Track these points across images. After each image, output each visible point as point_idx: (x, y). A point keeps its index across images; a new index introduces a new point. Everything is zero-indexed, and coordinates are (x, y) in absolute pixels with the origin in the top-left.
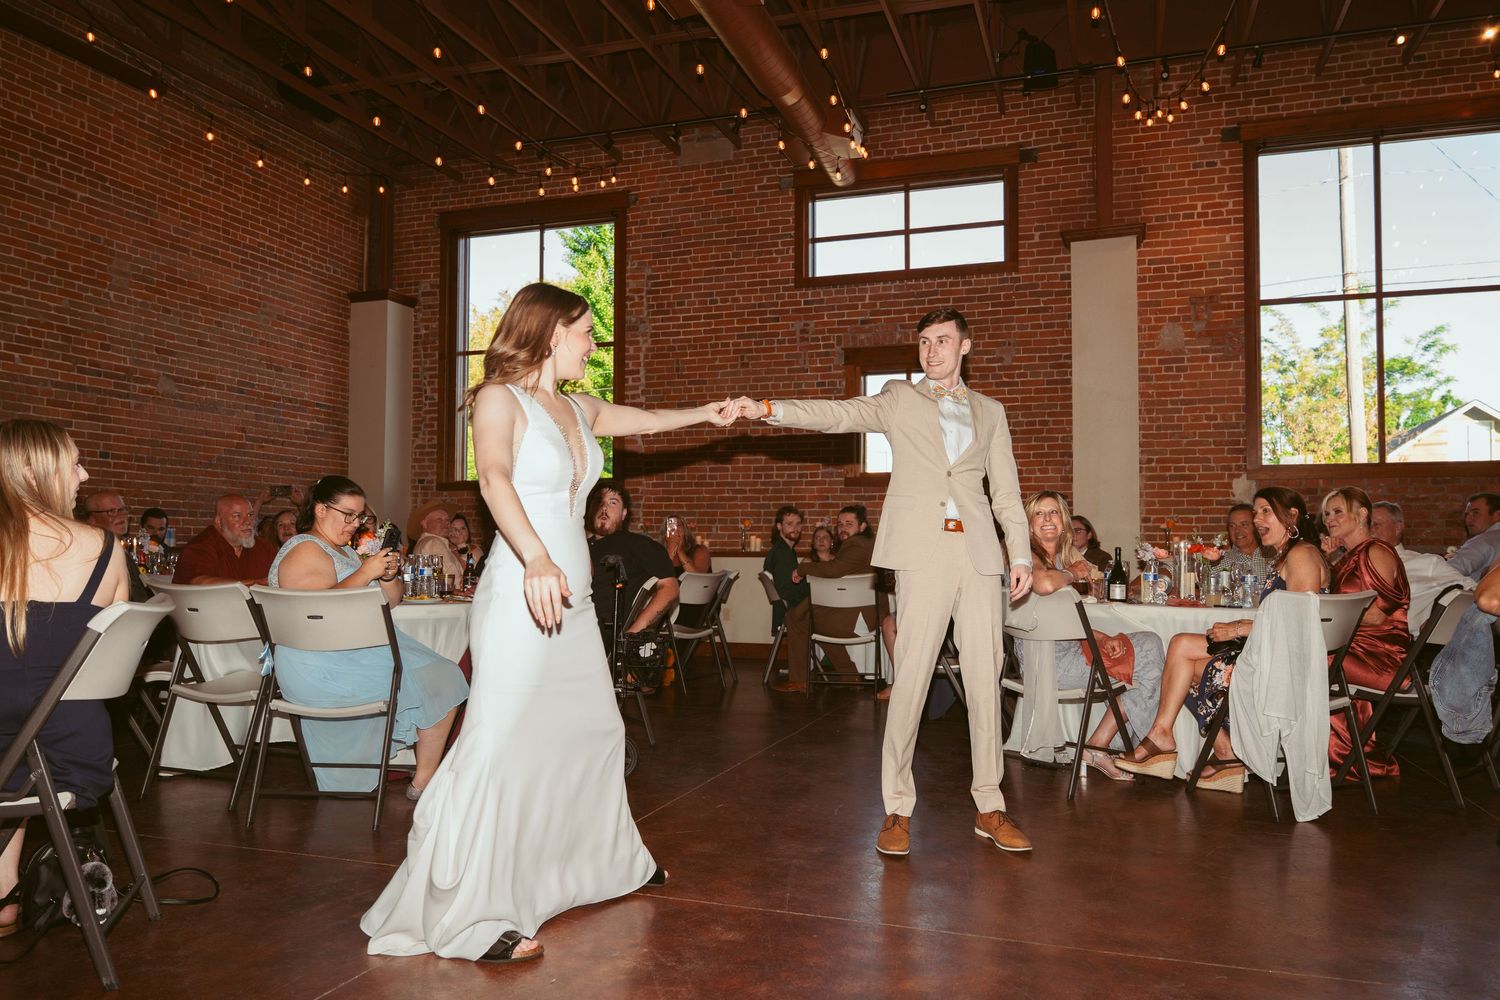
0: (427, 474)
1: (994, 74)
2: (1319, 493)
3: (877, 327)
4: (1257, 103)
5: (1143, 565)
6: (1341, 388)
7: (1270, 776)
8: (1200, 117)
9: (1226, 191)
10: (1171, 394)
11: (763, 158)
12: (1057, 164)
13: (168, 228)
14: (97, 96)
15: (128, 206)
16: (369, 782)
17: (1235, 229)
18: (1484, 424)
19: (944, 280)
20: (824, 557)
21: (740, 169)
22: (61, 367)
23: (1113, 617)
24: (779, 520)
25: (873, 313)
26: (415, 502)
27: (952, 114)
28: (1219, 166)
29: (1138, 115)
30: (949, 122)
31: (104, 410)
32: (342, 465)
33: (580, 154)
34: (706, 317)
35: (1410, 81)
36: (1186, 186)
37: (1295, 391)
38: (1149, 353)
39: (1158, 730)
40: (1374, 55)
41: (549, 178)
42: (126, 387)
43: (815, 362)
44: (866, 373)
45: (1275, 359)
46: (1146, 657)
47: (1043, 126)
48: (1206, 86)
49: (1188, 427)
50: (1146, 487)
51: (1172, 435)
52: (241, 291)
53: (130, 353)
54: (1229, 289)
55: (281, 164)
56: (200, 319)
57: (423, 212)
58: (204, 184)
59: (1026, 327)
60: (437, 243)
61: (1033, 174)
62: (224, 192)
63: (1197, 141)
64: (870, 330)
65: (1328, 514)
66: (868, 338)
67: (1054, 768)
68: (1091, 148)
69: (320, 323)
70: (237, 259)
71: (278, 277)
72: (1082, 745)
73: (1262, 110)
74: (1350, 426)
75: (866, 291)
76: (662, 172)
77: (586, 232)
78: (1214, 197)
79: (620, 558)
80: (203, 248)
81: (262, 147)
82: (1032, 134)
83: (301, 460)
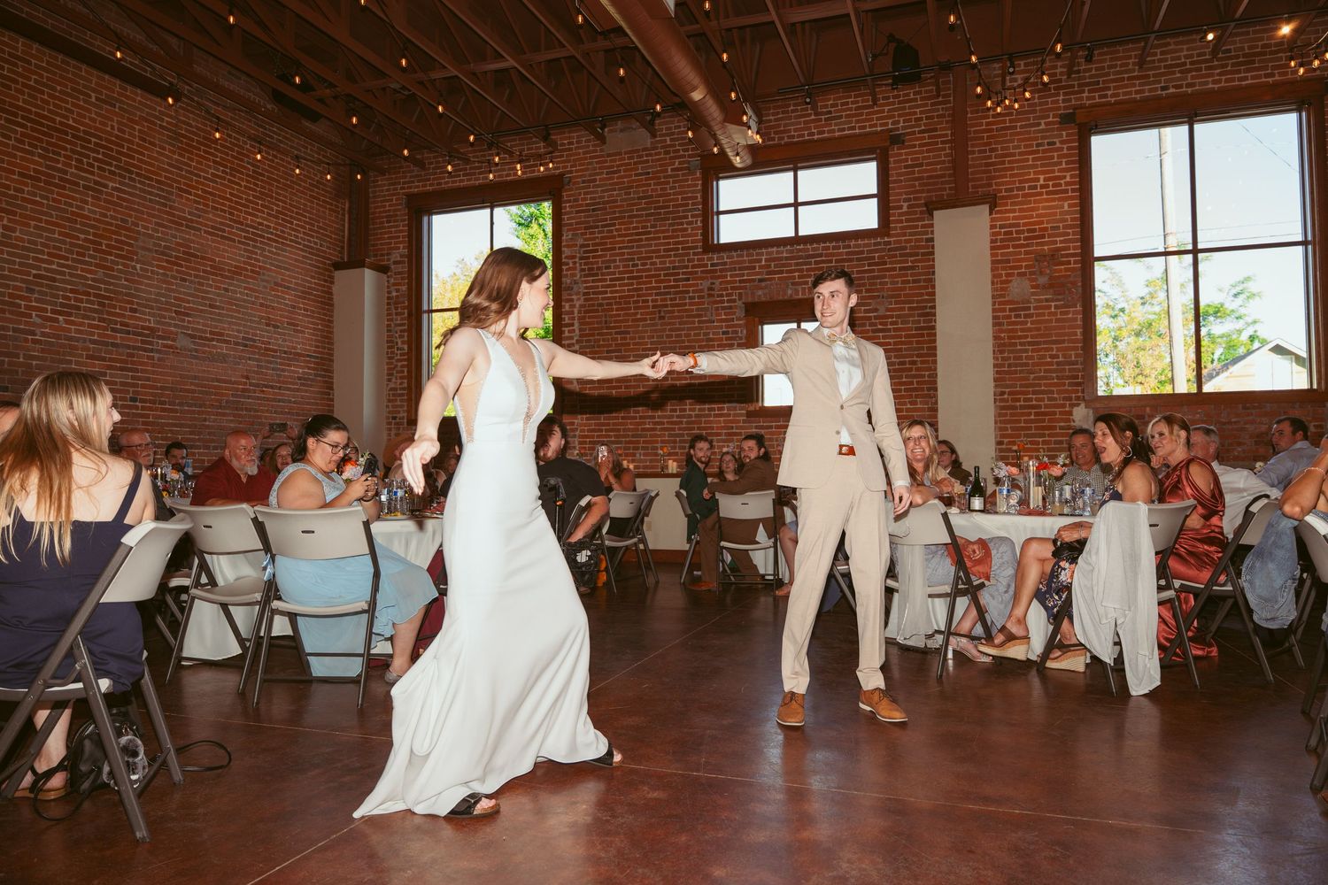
0: (399, 412)
1: (867, 71)
2: (1147, 419)
3: (771, 284)
4: (1089, 91)
5: (998, 481)
6: (1163, 330)
7: (1107, 657)
8: (1041, 104)
9: (1064, 166)
10: (1020, 337)
11: (674, 146)
12: (920, 145)
13: (184, 212)
14: (124, 103)
15: (151, 193)
16: (354, 668)
17: (1071, 198)
18: (1286, 359)
19: (828, 244)
20: (730, 477)
21: (656, 154)
22: (97, 327)
23: (974, 524)
24: (692, 447)
25: (769, 273)
26: (389, 435)
27: (832, 106)
28: (1058, 145)
29: (989, 103)
30: (830, 112)
31: (133, 363)
32: (329, 405)
33: (523, 145)
34: (629, 278)
35: (1218, 71)
36: (1030, 163)
37: (1124, 333)
38: (1000, 303)
39: (1013, 619)
40: (1188, 50)
41: (497, 165)
42: (151, 343)
43: (720, 315)
44: (763, 324)
45: (1108, 306)
46: (1002, 558)
47: (910, 114)
48: (1045, 79)
49: (1033, 364)
50: (1000, 415)
51: (1021, 372)
52: (245, 263)
53: (153, 315)
54: (1068, 248)
55: (276, 157)
56: (211, 286)
57: (394, 195)
58: (213, 174)
59: (897, 282)
60: (404, 220)
61: (901, 154)
62: (229, 180)
63: (1039, 124)
64: (766, 287)
65: (1153, 437)
66: (765, 294)
67: (925, 652)
68: (949, 132)
69: (309, 288)
70: (240, 236)
71: (274, 250)
72: (949, 633)
73: (1094, 98)
74: (1172, 362)
75: (762, 254)
76: (591, 158)
77: (528, 209)
78: (1053, 171)
79: (559, 480)
80: (213, 227)
81: (260, 143)
82: (899, 121)
83: (294, 402)
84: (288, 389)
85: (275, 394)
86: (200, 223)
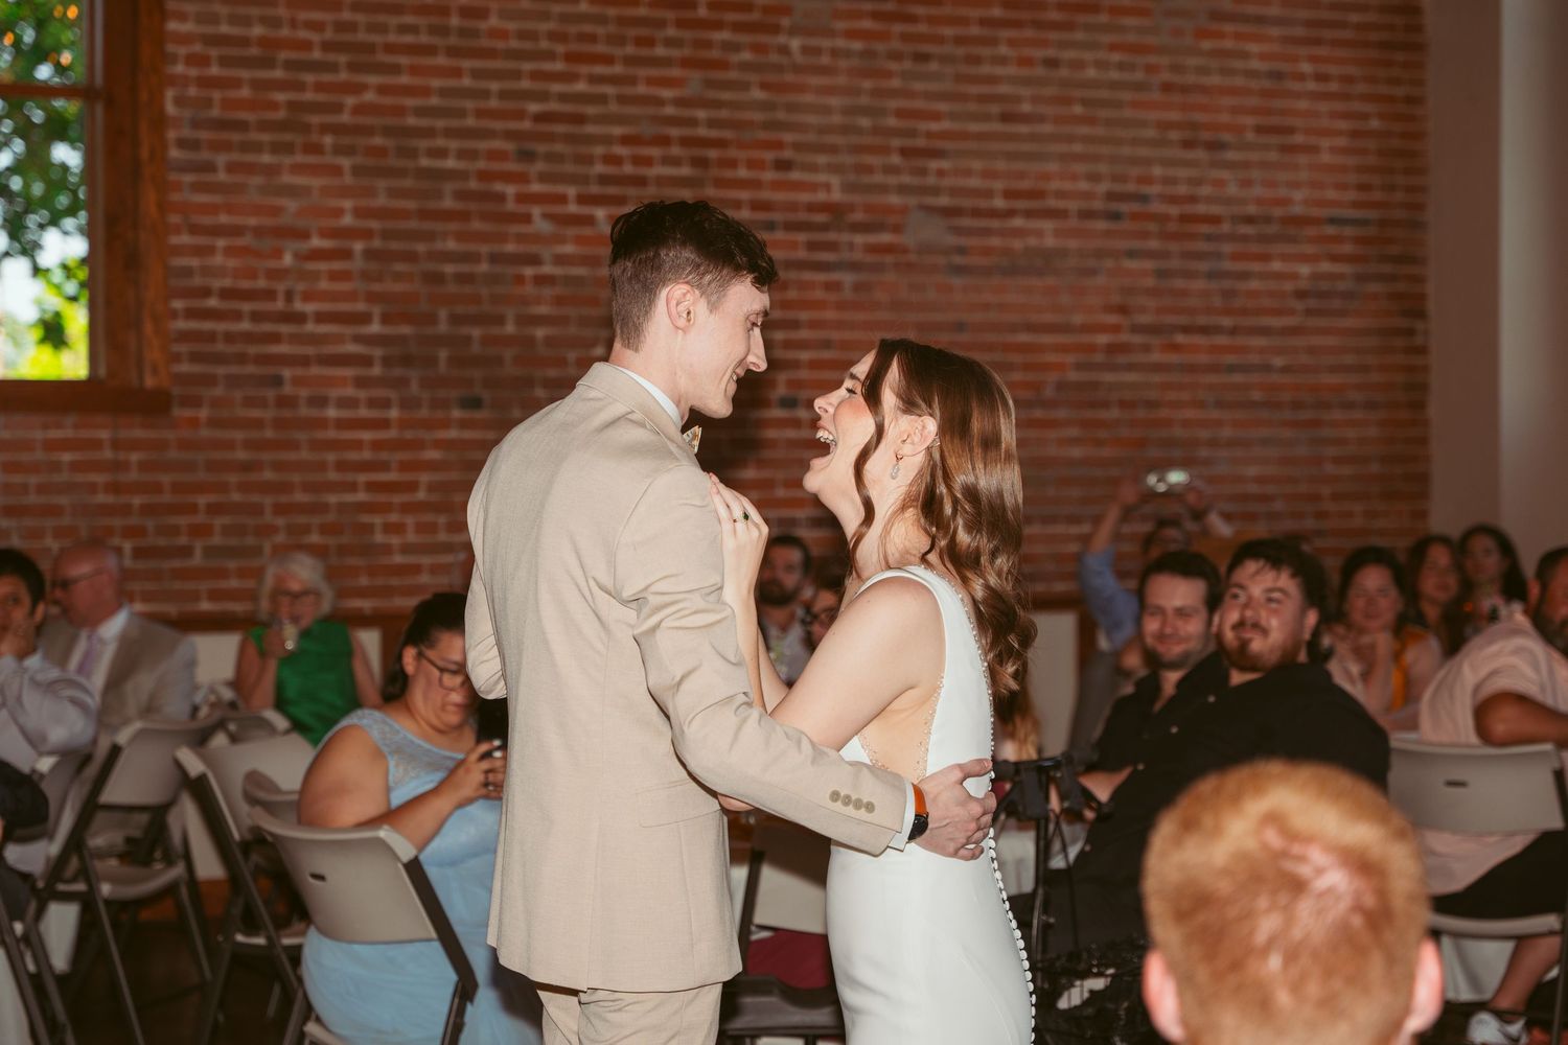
83: (1285, 370)
84: (1265, 331)
85: (1215, 349)
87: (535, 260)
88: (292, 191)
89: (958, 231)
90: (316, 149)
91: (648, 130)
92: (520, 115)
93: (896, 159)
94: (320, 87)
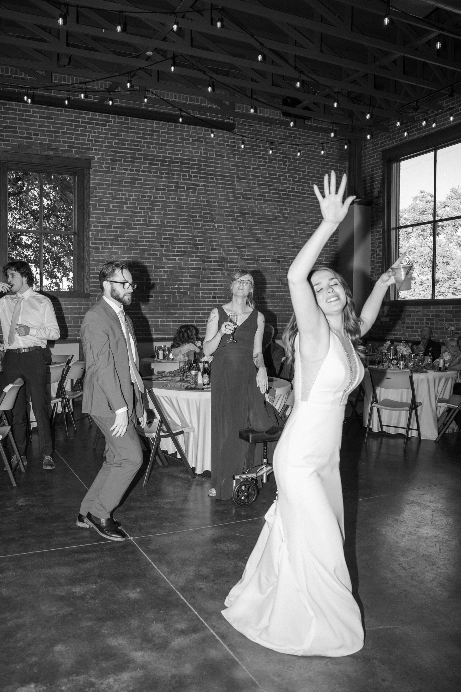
22: (195, 260)
31: (214, 278)
52: (278, 213)
53: (225, 250)
57: (375, 152)
70: (276, 197)
80: (258, 195)
86: (251, 195)
87: (164, 268)
88: (115, 253)
89: (248, 263)
90: (120, 245)
91: (186, 242)
92: (161, 238)
93: (236, 248)
94: (120, 232)
